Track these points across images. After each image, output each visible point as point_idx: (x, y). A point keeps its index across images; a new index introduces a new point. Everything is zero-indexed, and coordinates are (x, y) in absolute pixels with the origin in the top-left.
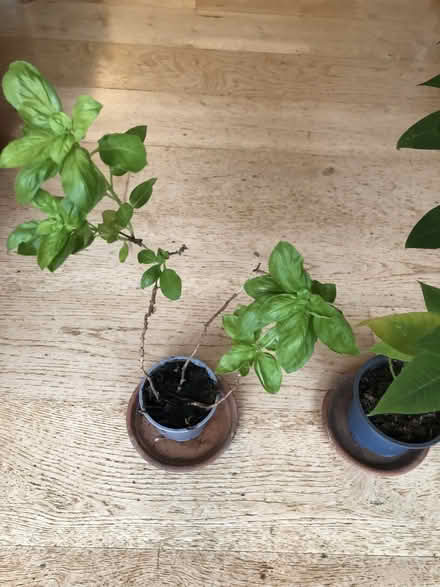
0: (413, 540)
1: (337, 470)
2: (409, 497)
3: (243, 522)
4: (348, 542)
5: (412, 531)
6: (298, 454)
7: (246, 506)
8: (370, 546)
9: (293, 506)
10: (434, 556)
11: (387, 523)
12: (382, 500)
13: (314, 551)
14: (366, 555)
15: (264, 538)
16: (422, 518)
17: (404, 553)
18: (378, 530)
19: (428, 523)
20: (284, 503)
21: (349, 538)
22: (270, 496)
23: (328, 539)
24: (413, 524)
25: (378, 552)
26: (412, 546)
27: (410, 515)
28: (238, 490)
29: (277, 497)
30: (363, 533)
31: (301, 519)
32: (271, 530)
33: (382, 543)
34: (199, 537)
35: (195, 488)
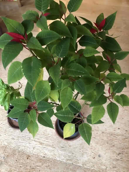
0: (68, 158)
1: (55, 137)
2: (71, 147)
3: (28, 145)
4: (51, 155)
5: (69, 156)
6: (47, 131)
7: (30, 141)
8: (57, 157)
9: (41, 144)
10: (72, 164)
11: (63, 153)
12: (64, 147)
13: (42, 155)
14: (55, 159)
15: (31, 150)
16: (73, 153)
17: (65, 161)
18: (60, 154)
19: (74, 155)
20: (39, 142)
21: (52, 154)
22: (36, 140)
23: (47, 153)
24: (70, 155)
25: (58, 159)
26: (68, 160)
27: (70, 152)
28: (29, 137)
29: (38, 140)
30: (56, 154)
31: (42, 147)
32: (34, 148)
33: (60, 157)
34: (16, 146)
35: (19, 134)
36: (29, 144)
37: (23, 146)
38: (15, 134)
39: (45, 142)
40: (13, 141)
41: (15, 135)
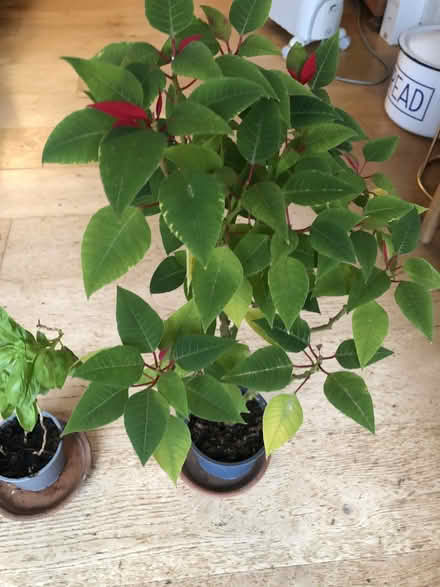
0: (251, 555)
1: (184, 499)
2: (250, 515)
3: (94, 561)
4: (191, 566)
5: (252, 546)
6: (150, 487)
7: (98, 545)
8: (212, 566)
9: (142, 539)
10: (272, 568)
11: (230, 542)
12: (225, 521)
13: (160, 579)
14: (209, 576)
15: (113, 573)
16: (262, 532)
17: (244, 569)
18: (220, 549)
19: (267, 537)
20: (134, 536)
21: (193, 562)
22: (120, 532)
23: (173, 565)
24: (254, 539)
25: (219, 571)
26: (252, 560)
27: (252, 530)
28: (91, 531)
29: (127, 532)
30: (207, 554)
31: (149, 550)
32: (120, 564)
33: (223, 562)
34: (50, 581)
35: (49, 534)
36: (101, 556)
37: (77, 573)
38: (31, 538)
39: (154, 530)
40: (31, 567)
41: (32, 541)
